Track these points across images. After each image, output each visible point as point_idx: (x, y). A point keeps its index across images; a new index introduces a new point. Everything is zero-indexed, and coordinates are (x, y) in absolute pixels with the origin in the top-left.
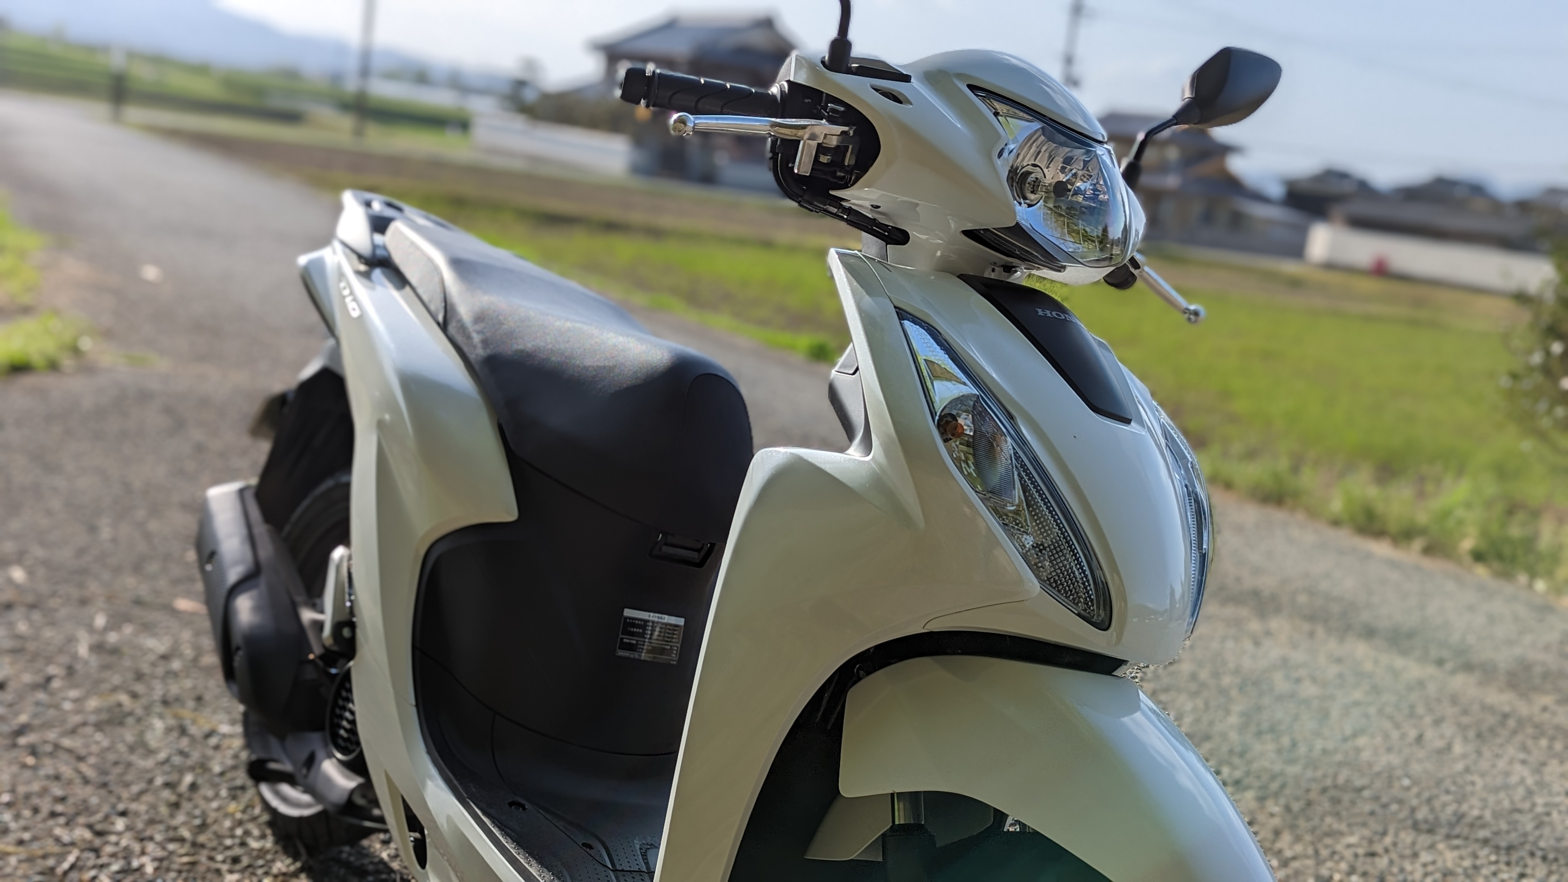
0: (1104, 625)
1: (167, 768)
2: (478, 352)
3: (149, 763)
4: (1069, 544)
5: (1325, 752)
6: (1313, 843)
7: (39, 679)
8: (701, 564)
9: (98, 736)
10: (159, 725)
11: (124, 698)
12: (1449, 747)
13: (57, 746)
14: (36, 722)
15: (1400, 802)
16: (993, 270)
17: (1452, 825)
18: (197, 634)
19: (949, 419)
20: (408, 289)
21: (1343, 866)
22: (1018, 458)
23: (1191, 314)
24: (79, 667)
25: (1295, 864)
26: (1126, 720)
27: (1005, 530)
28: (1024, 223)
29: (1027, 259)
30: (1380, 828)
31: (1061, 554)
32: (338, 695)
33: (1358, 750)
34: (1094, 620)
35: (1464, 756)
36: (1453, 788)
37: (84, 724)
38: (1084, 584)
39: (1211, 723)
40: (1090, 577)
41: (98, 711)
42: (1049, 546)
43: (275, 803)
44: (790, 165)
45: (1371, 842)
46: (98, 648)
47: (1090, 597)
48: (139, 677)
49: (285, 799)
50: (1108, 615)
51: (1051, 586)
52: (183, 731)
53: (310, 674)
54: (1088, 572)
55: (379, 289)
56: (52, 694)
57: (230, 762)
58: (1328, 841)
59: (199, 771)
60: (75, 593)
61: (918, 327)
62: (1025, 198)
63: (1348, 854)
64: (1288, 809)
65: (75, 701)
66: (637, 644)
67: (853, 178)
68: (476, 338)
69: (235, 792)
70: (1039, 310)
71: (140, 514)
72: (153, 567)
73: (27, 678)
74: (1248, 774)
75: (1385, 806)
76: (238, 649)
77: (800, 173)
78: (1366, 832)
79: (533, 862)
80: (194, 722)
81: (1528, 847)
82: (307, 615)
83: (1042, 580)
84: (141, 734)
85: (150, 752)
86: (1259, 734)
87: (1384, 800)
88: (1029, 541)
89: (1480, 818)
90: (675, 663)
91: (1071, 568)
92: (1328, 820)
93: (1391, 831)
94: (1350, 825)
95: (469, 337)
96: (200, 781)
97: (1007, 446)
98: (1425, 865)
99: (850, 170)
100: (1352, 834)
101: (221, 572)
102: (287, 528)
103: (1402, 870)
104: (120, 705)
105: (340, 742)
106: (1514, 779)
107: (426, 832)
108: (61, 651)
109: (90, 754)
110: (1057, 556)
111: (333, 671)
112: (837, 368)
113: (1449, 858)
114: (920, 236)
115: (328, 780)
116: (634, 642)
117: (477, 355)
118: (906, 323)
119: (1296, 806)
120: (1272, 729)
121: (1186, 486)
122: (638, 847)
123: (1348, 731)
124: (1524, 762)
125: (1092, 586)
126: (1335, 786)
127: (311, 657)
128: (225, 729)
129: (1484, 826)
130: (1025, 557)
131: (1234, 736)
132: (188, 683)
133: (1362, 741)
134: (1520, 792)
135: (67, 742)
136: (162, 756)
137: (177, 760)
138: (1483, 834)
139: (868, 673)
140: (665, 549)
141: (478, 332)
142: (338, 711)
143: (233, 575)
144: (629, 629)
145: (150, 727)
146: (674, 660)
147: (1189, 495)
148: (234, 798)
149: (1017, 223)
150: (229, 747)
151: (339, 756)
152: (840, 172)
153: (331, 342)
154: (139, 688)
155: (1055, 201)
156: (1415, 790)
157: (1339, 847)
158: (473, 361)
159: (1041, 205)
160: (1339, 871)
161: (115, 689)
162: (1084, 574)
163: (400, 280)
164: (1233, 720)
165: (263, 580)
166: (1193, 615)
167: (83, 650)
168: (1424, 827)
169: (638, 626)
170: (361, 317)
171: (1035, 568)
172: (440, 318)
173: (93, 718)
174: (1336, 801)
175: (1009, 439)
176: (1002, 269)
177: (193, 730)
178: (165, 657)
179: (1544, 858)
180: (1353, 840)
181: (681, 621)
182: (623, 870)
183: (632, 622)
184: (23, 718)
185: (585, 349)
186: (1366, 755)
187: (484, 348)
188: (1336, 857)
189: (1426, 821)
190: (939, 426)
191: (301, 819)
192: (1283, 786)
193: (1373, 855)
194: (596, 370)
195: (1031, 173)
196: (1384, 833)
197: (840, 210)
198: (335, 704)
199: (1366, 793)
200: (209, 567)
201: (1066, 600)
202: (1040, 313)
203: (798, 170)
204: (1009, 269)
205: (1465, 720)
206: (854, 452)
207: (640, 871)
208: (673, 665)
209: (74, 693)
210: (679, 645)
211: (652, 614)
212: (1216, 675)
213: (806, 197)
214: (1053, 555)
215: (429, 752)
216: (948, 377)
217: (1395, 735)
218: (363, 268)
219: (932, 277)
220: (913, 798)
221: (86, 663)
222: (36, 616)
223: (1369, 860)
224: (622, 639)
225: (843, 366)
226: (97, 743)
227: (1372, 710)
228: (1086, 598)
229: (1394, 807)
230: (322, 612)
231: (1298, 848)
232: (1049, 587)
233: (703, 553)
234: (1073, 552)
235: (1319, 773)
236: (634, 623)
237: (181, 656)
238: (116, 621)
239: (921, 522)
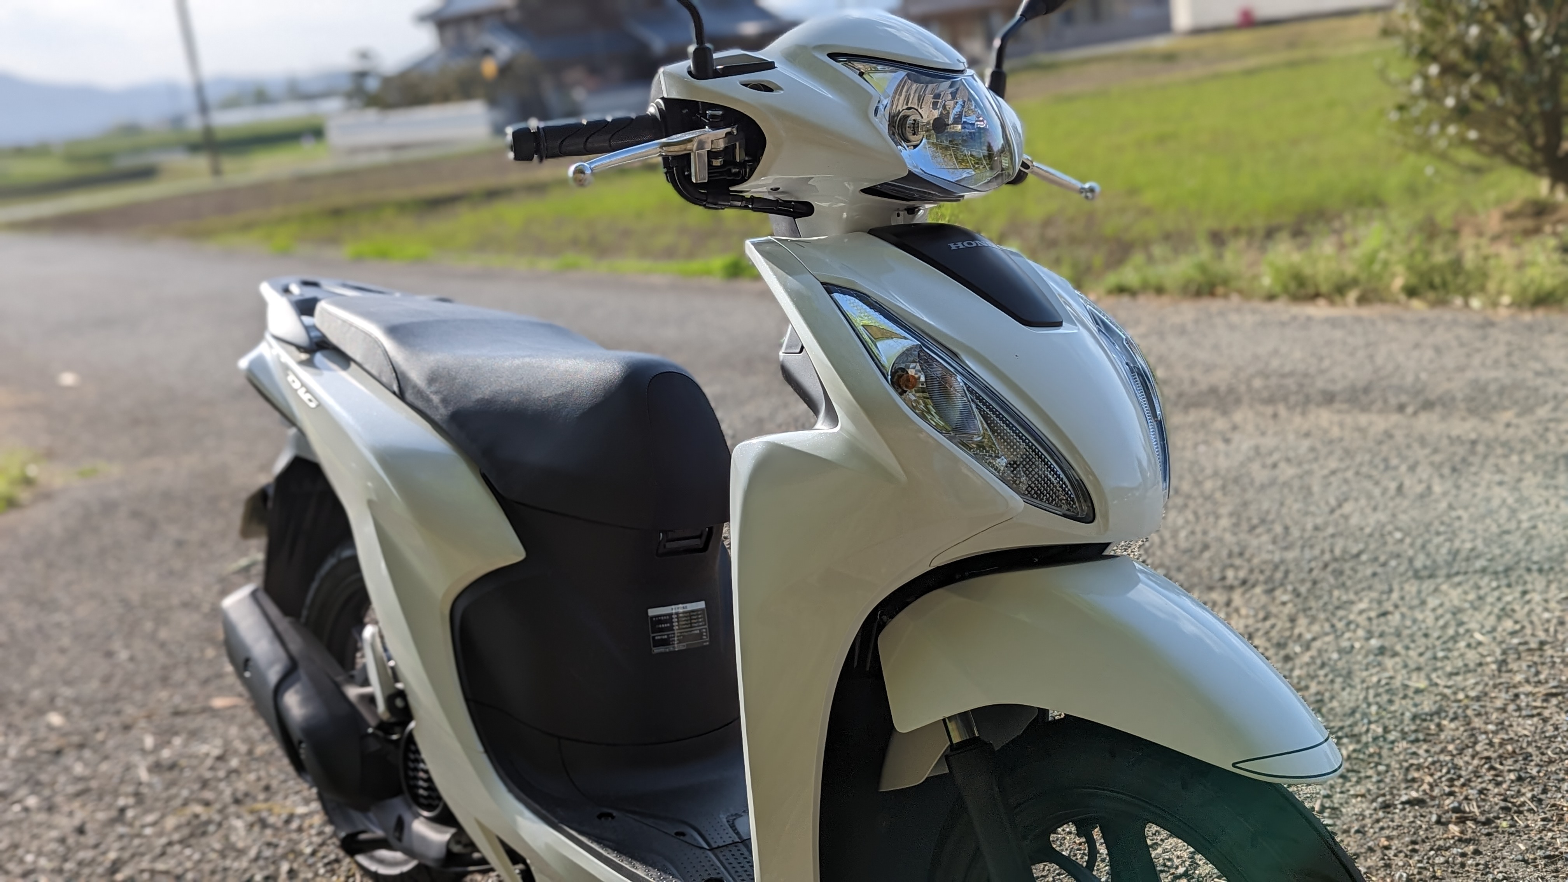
0: (1089, 518)
1: (261, 863)
2: (441, 413)
3: (244, 863)
4: (1038, 455)
5: (1316, 528)
6: (1327, 620)
7: (113, 813)
8: (705, 548)
9: (188, 851)
10: (239, 824)
11: (198, 809)
12: (1429, 488)
13: (153, 872)
14: (126, 855)
15: (1398, 556)
16: (898, 215)
17: (1449, 564)
18: (243, 727)
19: (900, 373)
20: (353, 365)
21: (1361, 633)
22: (972, 392)
23: (1087, 192)
24: (145, 790)
25: (1317, 644)
26: (1132, 595)
27: (977, 460)
28: (916, 170)
29: (926, 198)
30: (1386, 587)
31: (1034, 466)
32: (406, 759)
33: (1346, 518)
34: (1079, 516)
35: (1445, 494)
36: (1442, 529)
37: (170, 844)
38: (1061, 487)
39: (1205, 533)
40: (1065, 480)
41: (178, 828)
42: (1021, 463)
43: (373, 867)
44: (686, 173)
45: (1380, 602)
46: (156, 768)
47: (1070, 497)
48: (205, 784)
49: (382, 862)
50: (1090, 505)
51: (1033, 498)
52: (264, 824)
53: (374, 746)
54: (1062, 476)
55: (326, 374)
56: (131, 825)
57: (317, 840)
58: (1341, 613)
59: (291, 856)
60: (116, 722)
61: (847, 296)
62: (907, 140)
63: (1362, 620)
64: (1297, 594)
65: (154, 824)
66: (669, 638)
67: (748, 170)
68: (436, 399)
69: (332, 866)
70: (952, 245)
71: (149, 626)
72: (179, 675)
73: (101, 816)
74: (1251, 571)
75: (1384, 565)
76: (300, 742)
77: (698, 182)
78: (1374, 595)
79: (637, 865)
80: (270, 810)
81: (1523, 564)
82: (353, 692)
83: (1024, 494)
84: (226, 837)
85: (241, 852)
86: (1253, 528)
87: (1382, 559)
88: (1002, 462)
89: (1472, 550)
90: (708, 643)
91: (1046, 476)
92: (1336, 593)
93: (1396, 587)
94: (1356, 593)
95: (428, 400)
96: (295, 866)
97: (958, 382)
98: (1434, 610)
99: (742, 164)
100: (1361, 600)
101: (260, 676)
102: (305, 613)
103: (1415, 621)
104: (196, 816)
105: (422, 801)
106: (1496, 503)
107: (528, 861)
108: (122, 781)
109: (186, 871)
110: (1030, 469)
111: (395, 737)
112: (783, 350)
113: (1454, 596)
114: (823, 204)
115: (423, 839)
116: (666, 637)
117: (441, 415)
118: (836, 295)
119: (1303, 589)
120: (1263, 521)
121: (1127, 364)
122: (725, 820)
123: (1333, 502)
124: (1501, 483)
125: (1069, 487)
126: (1335, 560)
127: (370, 730)
128: (301, 810)
129: (1478, 557)
130: (1003, 479)
131: (1228, 537)
132: (252, 777)
133: (1347, 508)
134: (1504, 512)
135: (160, 866)
136: (253, 853)
137: (268, 853)
138: (1479, 564)
139: (892, 617)
140: (670, 545)
141: (436, 393)
142: (411, 774)
143: (273, 676)
144: (657, 626)
145: (231, 828)
146: (706, 642)
147: (1132, 372)
148: (333, 872)
149: (910, 171)
150: (311, 826)
151: (426, 814)
152: (734, 168)
153: (293, 431)
154: (208, 795)
155: (937, 138)
156: (1408, 540)
157: (1352, 617)
158: (440, 423)
159: (925, 144)
160: (1357, 640)
161: (185, 803)
162: (1059, 478)
163: (343, 359)
164: (1225, 522)
165: (302, 672)
166: (1165, 480)
167: (143, 774)
168: (1425, 573)
169: (666, 622)
170: (319, 405)
171: (1013, 485)
172: (395, 388)
173: (176, 837)
174: (1338, 573)
175: (959, 378)
176: (906, 212)
177: (272, 820)
178: (220, 758)
179: (1540, 571)
180: (1363, 606)
181: (701, 605)
182: (719, 847)
183: (658, 620)
184: (112, 855)
185: (539, 382)
186: (1354, 521)
187: (446, 407)
188: (1352, 627)
189: (1425, 567)
190: (893, 384)
191: (402, 875)
192: (1287, 573)
193: (1384, 614)
194: (556, 400)
195: (908, 116)
196: (1391, 591)
197: (744, 202)
198: (407, 768)
199: (1364, 557)
200: (247, 674)
201: (1050, 506)
202: (953, 247)
203: (696, 179)
204: (912, 211)
205: (1437, 458)
206: (822, 427)
207: (734, 843)
208: (706, 646)
209: (150, 818)
210: (706, 627)
211: (673, 607)
212: (1198, 483)
213: (709, 200)
214: (1027, 469)
215: (510, 790)
216: (888, 335)
217: (1377, 492)
218: (304, 356)
219: (846, 240)
220: (964, 718)
221: (150, 785)
222: (87, 754)
223: (1382, 619)
224: (654, 637)
225: (789, 346)
226: (189, 858)
227: (1350, 474)
228: (1067, 499)
229: (1393, 563)
230: (366, 683)
231: (1316, 628)
232: (1032, 500)
233: (704, 538)
234: (1044, 461)
235: (1317, 552)
236: (661, 620)
237: (236, 752)
238: (165, 736)
239: (903, 477)
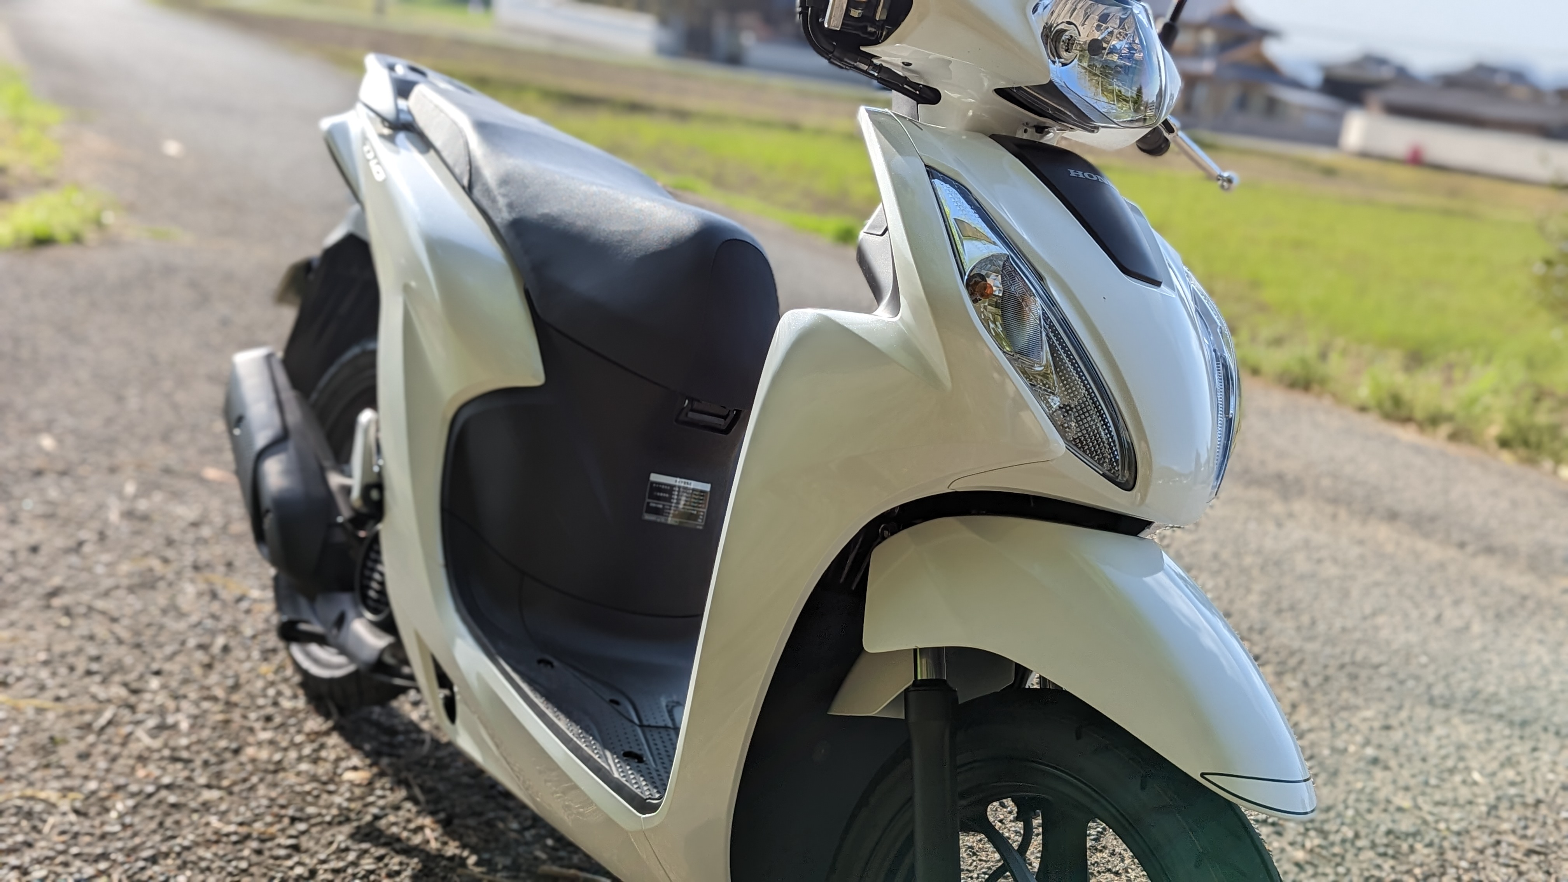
0: (1128, 486)
1: (199, 630)
2: (503, 216)
3: (182, 625)
4: (1095, 404)
5: (1344, 630)
6: (1329, 716)
7: (71, 543)
8: (727, 431)
9: (131, 599)
10: (190, 590)
11: (155, 563)
12: (1467, 627)
13: (90, 609)
14: (70, 584)
15: (1417, 678)
16: (1026, 131)
17: (1467, 701)
18: (227, 502)
19: (978, 279)
20: (432, 153)
21: (1359, 739)
22: (1047, 319)
23: (1224, 180)
24: (110, 533)
25: (1311, 737)
26: (1148, 580)
27: (1032, 390)
28: (1058, 81)
29: (1058, 118)
30: (1395, 703)
31: (1087, 414)
32: (367, 557)
33: (1377, 628)
34: (1118, 480)
35: (1482, 635)
36: (1470, 666)
37: (117, 587)
38: (1109, 444)
39: (1231, 601)
40: (1115, 438)
41: (130, 575)
42: (1076, 406)
43: (306, 664)
44: (820, 20)
45: (1387, 716)
46: (129, 515)
47: (1115, 458)
48: (170, 542)
49: (316, 661)
50: (1133, 476)
51: (1077, 446)
52: (214, 595)
53: (339, 537)
54: (1114, 433)
55: (403, 152)
56: (84, 557)
57: (261, 626)
58: (1344, 714)
59: (231, 634)
60: (105, 462)
61: (948, 186)
62: (1059, 57)
63: (1364, 727)
64: (1305, 683)
65: (109, 565)
66: (664, 508)
67: (884, 33)
68: (502, 202)
69: (267, 654)
70: (1072, 171)
71: (167, 385)
72: (181, 437)
73: (60, 542)
74: (1267, 650)
75: (1402, 682)
76: (268, 511)
77: (830, 27)
78: (1383, 707)
79: (562, 717)
80: (225, 587)
81: (1542, 723)
82: (335, 480)
83: (1067, 440)
84: (173, 598)
85: (181, 615)
86: (1279, 611)
87: (1401, 676)
88: (1056, 402)
89: (1495, 694)
90: (701, 528)
91: (1097, 429)
92: (1345, 695)
93: (1407, 704)
94: (1367, 700)
95: (494, 201)
96: (233, 643)
97: (1036, 307)
98: (1439, 739)
99: (881, 25)
100: (1368, 708)
101: (248, 437)
102: (314, 396)
103: (1416, 743)
104: (151, 570)
105: (371, 603)
106: (1530, 658)
107: (456, 689)
108: (92, 517)
109: (123, 616)
110: (1083, 417)
111: (362, 534)
112: (865, 229)
113: (1463, 731)
114: (952, 95)
115: (359, 640)
116: (661, 506)
117: (502, 218)
118: (937, 182)
119: (1314, 682)
120: (1292, 608)
121: (1215, 351)
122: (664, 704)
123: (1368, 610)
124: (1541, 642)
125: (1118, 447)
126: (1353, 663)
127: (340, 519)
128: (255, 593)
129: (1499, 702)
130: (1051, 417)
131: (1254, 614)
132: (218, 550)
133: (1381, 620)
134: (1536, 670)
135: (100, 604)
136: (194, 619)
137: (209, 623)
138: (1497, 709)
139: (893, 534)
140: (691, 415)
141: (504, 196)
142: (367, 573)
143: (261, 439)
144: (655, 493)
145: (182, 591)
146: (700, 525)
147: (1217, 360)
148: (266, 659)
149: (1051, 81)
150: (260, 612)
151: (369, 616)
152: (871, 27)
153: (356, 208)
154: (170, 553)
155: (1090, 59)
156: (1432, 667)
157: (1355, 721)
158: (499, 226)
159: (1075, 64)
160: (1354, 743)
161: (146, 554)
162: (1110, 434)
163: (424, 143)
164: (1254, 598)
165: (291, 445)
166: (1217, 479)
167: (114, 516)
168: (1440, 702)
169: (664, 491)
170: (385, 180)
171: (1062, 430)
172: (465, 182)
173: (125, 582)
174: (1353, 677)
175: (1038, 299)
176: (1034, 130)
177: (224, 594)
178: (195, 525)
179: (1557, 733)
180: (1368, 714)
181: (707, 487)
182: (649, 726)
183: (658, 487)
184: (57, 581)
185: (610, 213)
186: (1384, 634)
187: (510, 212)
188: (1352, 730)
189: (1442, 697)
190: (968, 286)
191: (331, 681)
192: (1301, 662)
193: (1387, 728)
194: (621, 235)
195: (1065, 31)
196: (1400, 708)
197: (871, 67)
198: (364, 566)
199: (1384, 670)
200: (237, 432)
201: (1091, 460)
202: (1073, 173)
203: (829, 24)
204: (1041, 130)
205: (1485, 601)
206: (883, 313)
207: (666, 727)
208: (699, 530)
209: (106, 558)
210: (705, 510)
211: (678, 479)
212: (1238, 555)
213: (836, 53)
214: (1079, 416)
215: (458, 610)
216: (977, 237)
217: (1414, 614)
218: (386, 131)
219: (964, 137)
220: (936, 654)
221: (117, 528)
222: (67, 482)
223: (1384, 733)
224: (648, 503)
225: (873, 227)
226: (130, 605)
227: (1392, 591)
228: (1111, 459)
229: (1411, 683)
230: (349, 475)
231: (1315, 721)
232: (1075, 448)
233: (729, 420)
234: (1100, 413)
235: (1338, 650)
236: (661, 488)
237: (210, 523)
238: (146, 488)
239: (948, 384)
